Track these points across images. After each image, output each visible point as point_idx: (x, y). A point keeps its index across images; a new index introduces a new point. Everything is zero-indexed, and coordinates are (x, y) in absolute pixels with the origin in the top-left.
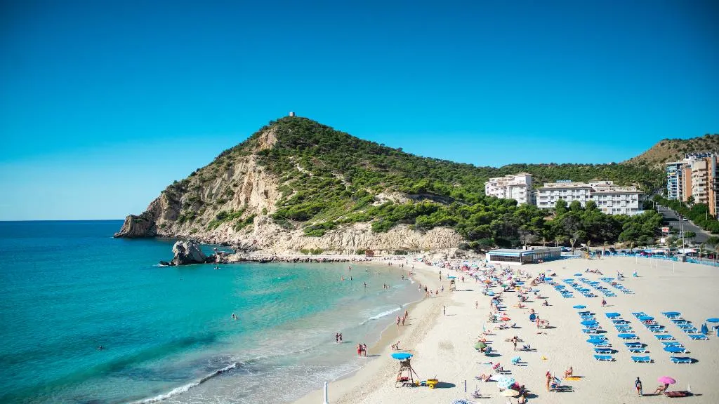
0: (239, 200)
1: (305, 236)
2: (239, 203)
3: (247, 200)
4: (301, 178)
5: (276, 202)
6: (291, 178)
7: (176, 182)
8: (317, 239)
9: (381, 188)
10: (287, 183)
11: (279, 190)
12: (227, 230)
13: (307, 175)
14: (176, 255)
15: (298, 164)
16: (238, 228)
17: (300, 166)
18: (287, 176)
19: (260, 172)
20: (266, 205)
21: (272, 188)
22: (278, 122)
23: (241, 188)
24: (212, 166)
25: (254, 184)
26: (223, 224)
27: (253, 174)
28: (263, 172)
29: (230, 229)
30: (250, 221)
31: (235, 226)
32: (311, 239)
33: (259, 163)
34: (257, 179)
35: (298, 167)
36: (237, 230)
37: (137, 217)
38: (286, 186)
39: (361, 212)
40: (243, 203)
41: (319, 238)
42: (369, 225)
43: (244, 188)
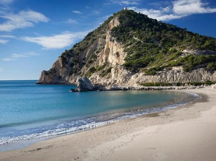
0: (102, 59)
1: (146, 75)
2: (102, 61)
3: (107, 59)
4: (136, 44)
5: (124, 58)
6: (131, 44)
7: (66, 51)
8: (152, 76)
9: (184, 47)
10: (129, 47)
11: (124, 51)
12: (96, 77)
13: (140, 42)
14: (78, 85)
15: (134, 36)
16: (103, 75)
17: (136, 37)
18: (129, 43)
19: (113, 41)
20: (118, 61)
21: (121, 50)
22: (118, 13)
23: (103, 52)
24: (84, 42)
25: (111, 49)
26: (94, 74)
27: (109, 43)
28: (115, 41)
29: (98, 76)
30: (109, 71)
31: (101, 75)
32: (149, 77)
33: (113, 36)
34: (112, 45)
35: (134, 38)
36: (102, 77)
37: (47, 72)
38: (129, 48)
39: (175, 60)
40: (104, 61)
41: (154, 76)
42: (181, 68)
43: (104, 51)
